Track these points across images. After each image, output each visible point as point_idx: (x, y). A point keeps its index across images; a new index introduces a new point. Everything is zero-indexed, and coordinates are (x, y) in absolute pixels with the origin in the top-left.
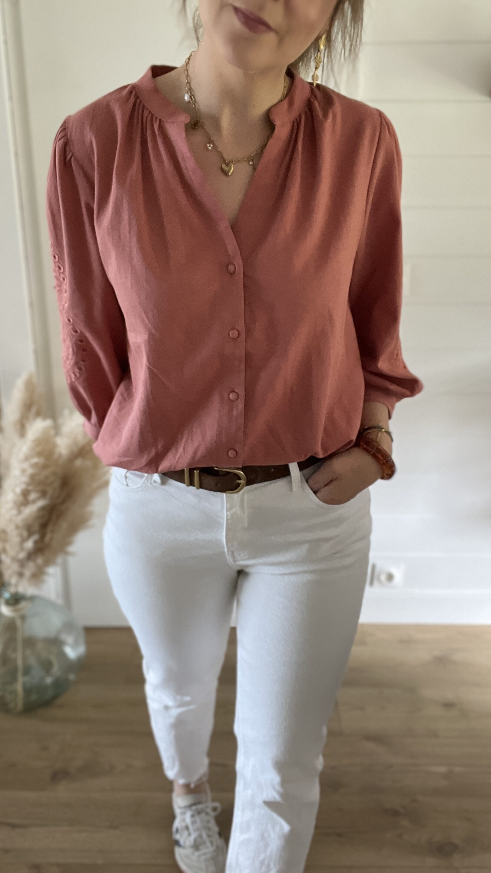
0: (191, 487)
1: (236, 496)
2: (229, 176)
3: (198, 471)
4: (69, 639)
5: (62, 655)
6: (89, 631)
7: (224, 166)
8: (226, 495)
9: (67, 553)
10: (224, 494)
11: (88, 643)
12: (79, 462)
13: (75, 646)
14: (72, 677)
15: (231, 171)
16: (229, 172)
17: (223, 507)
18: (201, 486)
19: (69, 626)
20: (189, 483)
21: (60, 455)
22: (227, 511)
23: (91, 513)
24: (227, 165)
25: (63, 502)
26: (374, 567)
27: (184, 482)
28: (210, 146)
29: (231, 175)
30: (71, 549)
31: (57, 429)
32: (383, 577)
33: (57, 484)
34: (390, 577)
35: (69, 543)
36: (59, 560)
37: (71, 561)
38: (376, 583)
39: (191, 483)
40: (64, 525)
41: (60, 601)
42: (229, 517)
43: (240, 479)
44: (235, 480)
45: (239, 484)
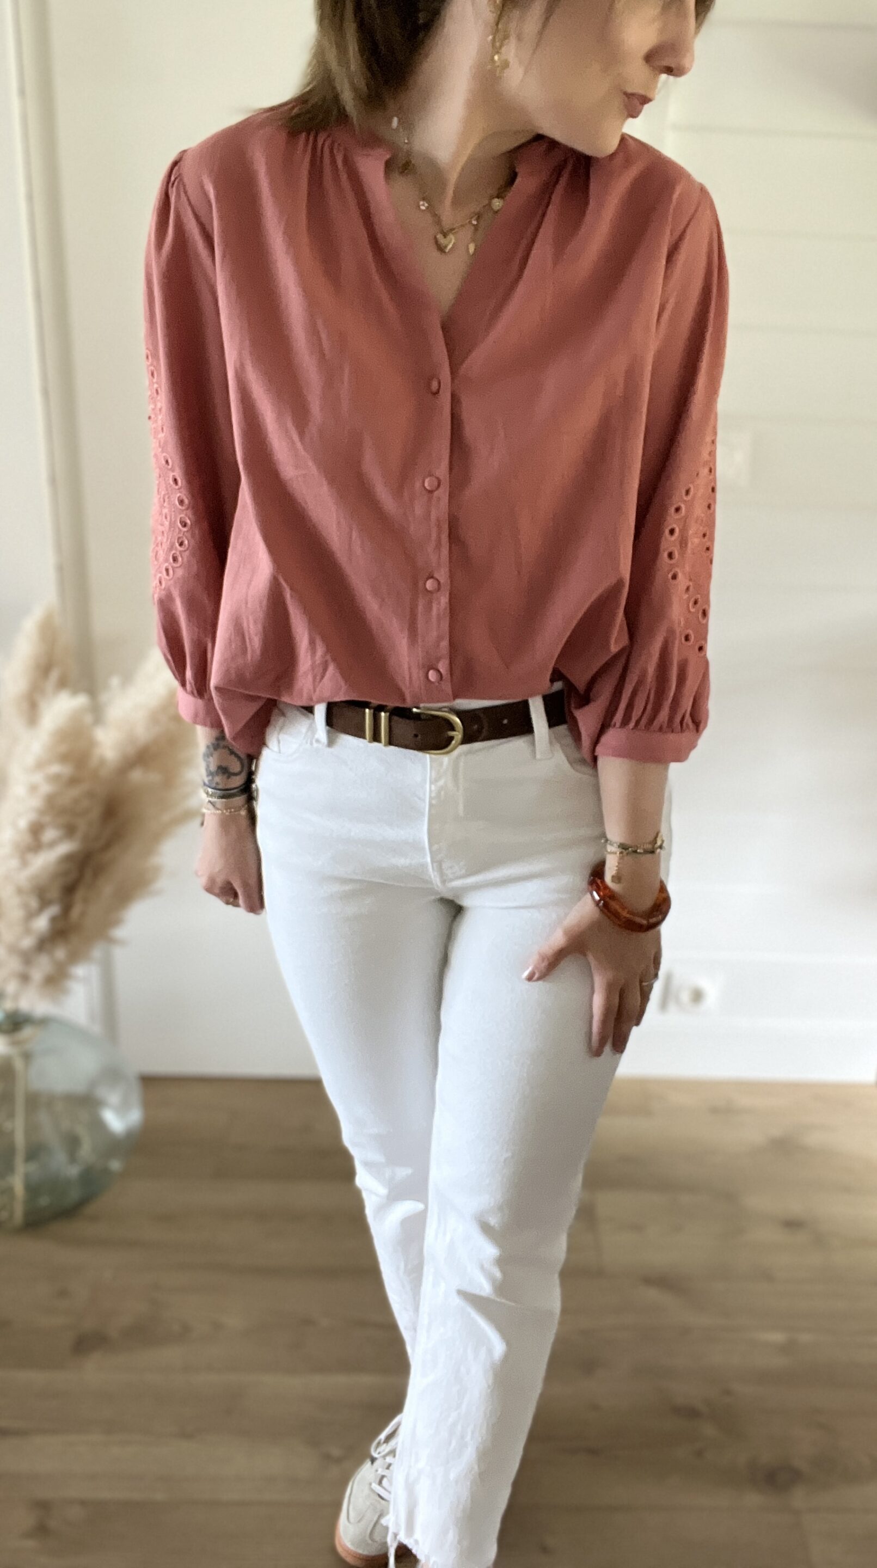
0: (376, 744)
1: (444, 760)
2: (445, 252)
3: (388, 714)
4: (113, 1097)
5: (99, 1125)
6: (149, 1082)
7: (440, 236)
8: (430, 758)
9: (112, 941)
10: (428, 756)
11: (147, 1105)
12: (137, 776)
13: (122, 1110)
14: (116, 1165)
15: (450, 246)
16: (446, 247)
17: (425, 780)
18: (392, 741)
19: (112, 1074)
20: (372, 740)
21: (102, 762)
22: (431, 783)
23: (157, 870)
24: (445, 235)
25: (107, 846)
26: (669, 978)
27: (363, 737)
28: (423, 205)
29: (448, 252)
30: (119, 933)
31: (97, 711)
32: (685, 997)
33: (96, 813)
34: (697, 996)
35: (116, 922)
36: (97, 952)
37: (119, 955)
38: (672, 1007)
39: (376, 738)
40: (107, 889)
41: (97, 1029)
42: (433, 795)
43: (453, 729)
44: (446, 731)
45: (452, 738)
